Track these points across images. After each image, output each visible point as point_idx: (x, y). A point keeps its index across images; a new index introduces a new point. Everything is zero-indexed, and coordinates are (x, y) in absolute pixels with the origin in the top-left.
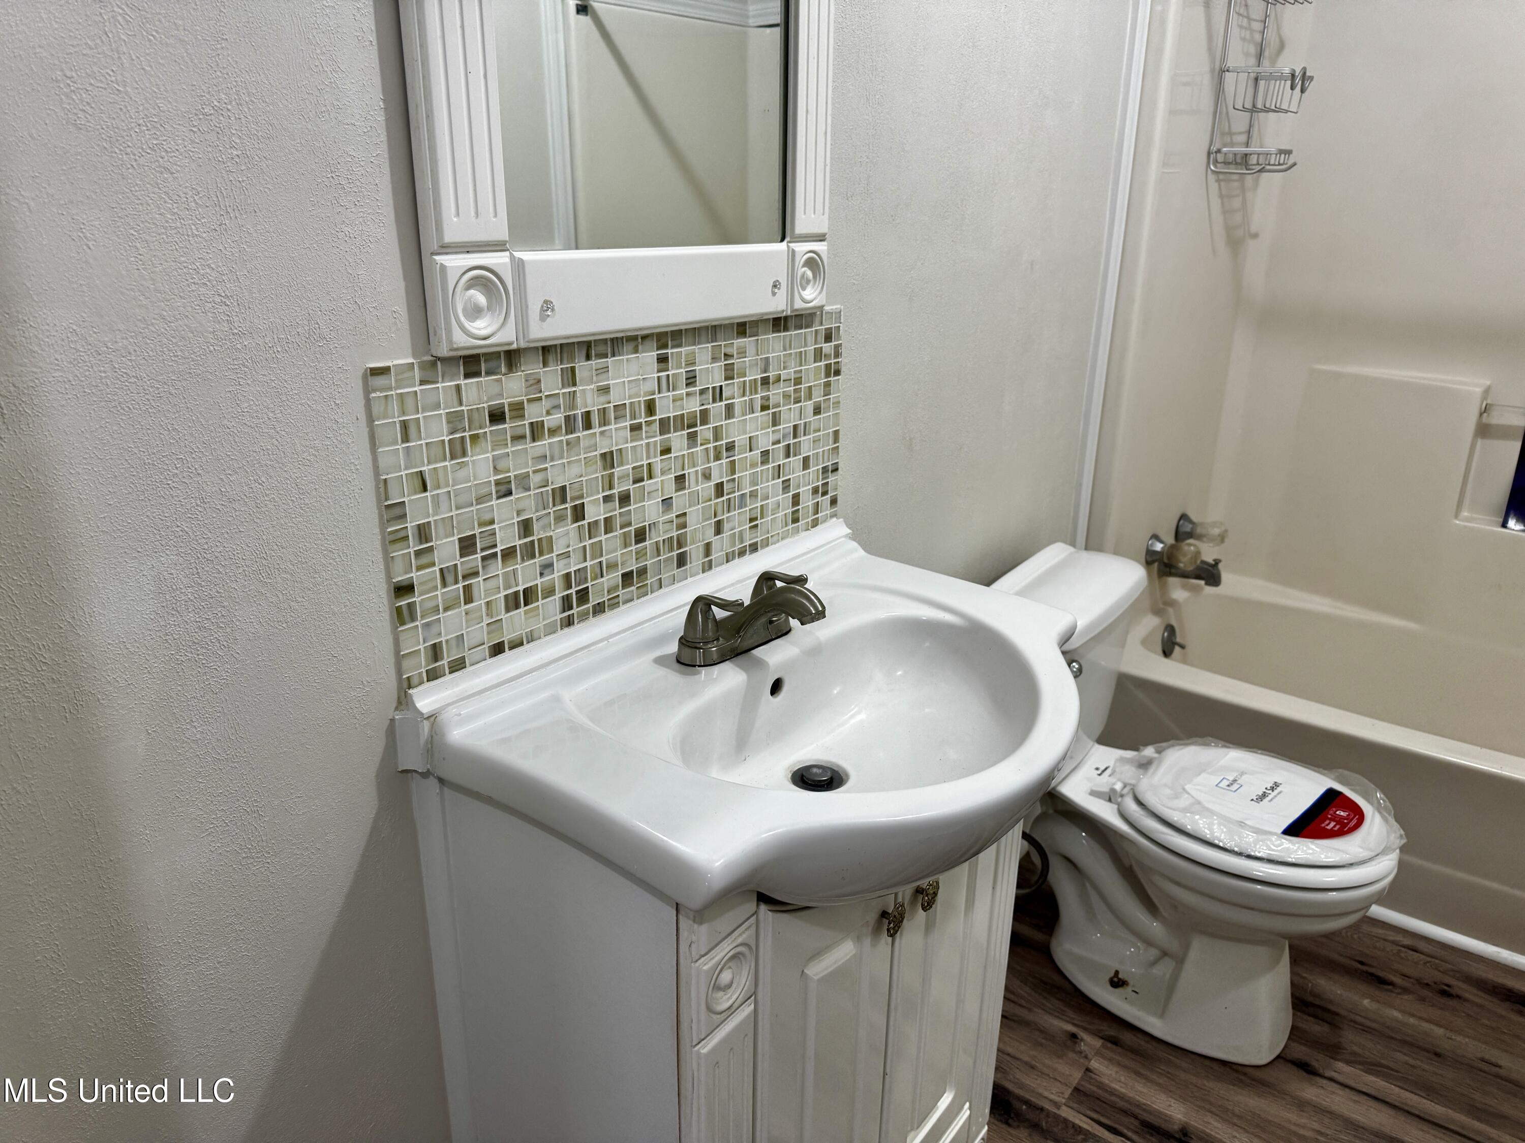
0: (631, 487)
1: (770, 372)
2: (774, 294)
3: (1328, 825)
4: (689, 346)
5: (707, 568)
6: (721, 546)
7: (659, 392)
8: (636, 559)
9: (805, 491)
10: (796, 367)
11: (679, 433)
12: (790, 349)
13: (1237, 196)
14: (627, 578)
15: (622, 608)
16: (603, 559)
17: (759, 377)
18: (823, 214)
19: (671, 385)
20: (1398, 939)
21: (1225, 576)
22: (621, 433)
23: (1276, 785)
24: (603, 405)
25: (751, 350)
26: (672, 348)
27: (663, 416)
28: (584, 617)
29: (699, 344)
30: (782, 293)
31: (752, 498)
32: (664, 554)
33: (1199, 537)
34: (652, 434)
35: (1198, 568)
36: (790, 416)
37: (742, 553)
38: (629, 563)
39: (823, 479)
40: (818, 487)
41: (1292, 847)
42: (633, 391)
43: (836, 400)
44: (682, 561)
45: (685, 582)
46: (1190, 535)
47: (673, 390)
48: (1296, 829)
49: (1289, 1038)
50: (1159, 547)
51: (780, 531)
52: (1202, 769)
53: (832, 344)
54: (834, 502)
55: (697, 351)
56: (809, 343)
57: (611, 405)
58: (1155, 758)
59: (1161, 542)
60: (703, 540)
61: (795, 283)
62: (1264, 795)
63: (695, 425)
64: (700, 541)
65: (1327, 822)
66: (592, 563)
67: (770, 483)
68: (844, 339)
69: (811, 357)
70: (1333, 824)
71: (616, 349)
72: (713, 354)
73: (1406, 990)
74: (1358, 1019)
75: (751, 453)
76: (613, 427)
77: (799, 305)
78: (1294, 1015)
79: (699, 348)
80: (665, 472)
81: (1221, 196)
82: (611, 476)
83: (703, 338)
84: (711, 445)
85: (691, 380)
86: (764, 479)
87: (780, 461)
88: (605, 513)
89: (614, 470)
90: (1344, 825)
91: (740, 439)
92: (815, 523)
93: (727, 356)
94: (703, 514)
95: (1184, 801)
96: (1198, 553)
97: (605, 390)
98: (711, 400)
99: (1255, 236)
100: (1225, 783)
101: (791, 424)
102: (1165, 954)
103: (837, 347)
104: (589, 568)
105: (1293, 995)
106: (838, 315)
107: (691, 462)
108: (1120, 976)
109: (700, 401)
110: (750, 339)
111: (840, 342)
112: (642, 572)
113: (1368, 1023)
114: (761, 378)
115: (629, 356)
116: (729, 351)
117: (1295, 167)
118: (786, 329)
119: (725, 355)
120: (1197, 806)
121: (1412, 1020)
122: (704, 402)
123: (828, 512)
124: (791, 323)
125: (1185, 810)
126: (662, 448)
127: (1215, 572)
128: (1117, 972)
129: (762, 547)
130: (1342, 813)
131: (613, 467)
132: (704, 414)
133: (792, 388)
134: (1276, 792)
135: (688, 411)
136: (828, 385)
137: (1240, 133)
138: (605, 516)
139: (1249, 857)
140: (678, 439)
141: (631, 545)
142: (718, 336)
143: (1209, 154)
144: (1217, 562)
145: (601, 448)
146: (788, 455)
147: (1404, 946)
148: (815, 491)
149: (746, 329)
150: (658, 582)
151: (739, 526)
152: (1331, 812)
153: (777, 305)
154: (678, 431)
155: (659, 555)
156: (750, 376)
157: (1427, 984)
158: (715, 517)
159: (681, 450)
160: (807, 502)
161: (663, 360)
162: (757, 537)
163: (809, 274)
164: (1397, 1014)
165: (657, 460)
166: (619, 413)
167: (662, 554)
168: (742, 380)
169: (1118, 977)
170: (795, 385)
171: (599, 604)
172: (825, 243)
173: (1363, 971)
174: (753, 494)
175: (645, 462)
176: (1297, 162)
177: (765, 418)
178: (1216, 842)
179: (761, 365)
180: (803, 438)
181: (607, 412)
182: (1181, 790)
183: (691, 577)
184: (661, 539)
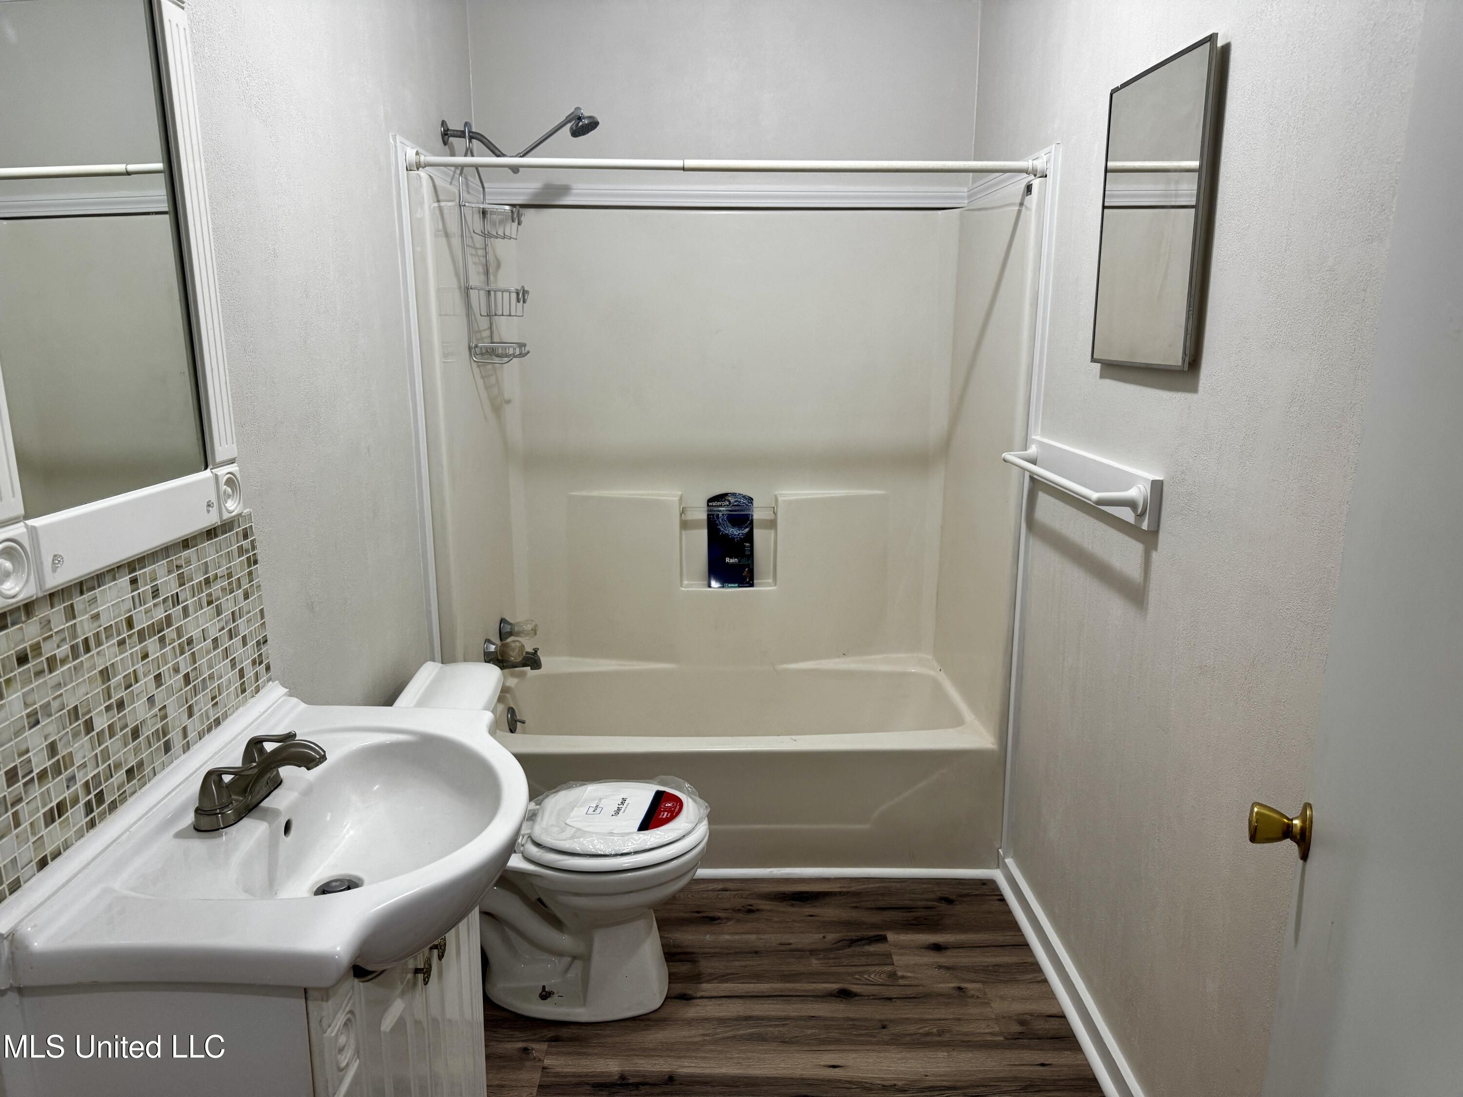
0: (123, 694)
1: (209, 573)
2: (208, 511)
3: (663, 815)
4: (151, 565)
5: (186, 748)
6: (194, 726)
7: (135, 609)
8: (135, 755)
9: (247, 663)
10: (227, 565)
11: (152, 639)
12: (221, 551)
13: (492, 375)
14: (130, 772)
15: (130, 800)
16: (111, 761)
17: (202, 578)
18: (233, 443)
19: (142, 602)
20: (714, 887)
21: (543, 660)
22: (112, 650)
23: (624, 800)
24: (96, 629)
25: (194, 558)
26: (139, 570)
27: (139, 628)
28: (102, 816)
29: (157, 562)
30: (214, 510)
31: (211, 680)
32: (154, 745)
33: (518, 634)
34: (133, 645)
35: (524, 658)
36: (228, 605)
37: (209, 729)
38: (130, 759)
39: (258, 651)
40: (255, 659)
41: (646, 837)
42: (117, 612)
43: (258, 585)
44: (167, 748)
45: (173, 765)
46: (511, 634)
47: (144, 605)
48: (646, 824)
49: (669, 983)
50: (492, 648)
51: (234, 703)
52: (573, 806)
53: (249, 540)
54: (268, 668)
55: (157, 568)
56: (233, 542)
57: (102, 628)
58: (538, 809)
59: (494, 644)
60: (181, 725)
61: (221, 498)
62: (619, 809)
63: (163, 630)
64: (179, 727)
65: (662, 813)
66: (103, 767)
67: (221, 665)
68: (257, 535)
69: (236, 554)
70: (666, 813)
71: (100, 581)
72: (168, 568)
73: (728, 919)
74: (706, 950)
75: (206, 642)
76: (105, 646)
77: (226, 516)
78: (668, 966)
79: (158, 566)
80: (146, 674)
81: (483, 377)
82: (109, 688)
83: (160, 557)
84: (176, 644)
85: (155, 593)
86: (217, 662)
87: (225, 644)
88: (107, 721)
89: (110, 683)
90: (672, 812)
91: (195, 633)
92: (257, 690)
93: (179, 567)
94: (177, 703)
95: (569, 832)
96: (523, 646)
97: (96, 617)
98: (171, 605)
99: (508, 402)
100: (592, 809)
101: (230, 612)
102: (574, 958)
103: (252, 542)
104: (101, 771)
105: (665, 953)
106: (249, 517)
107: (164, 662)
108: (547, 990)
109: (164, 609)
110: (192, 550)
111: (254, 537)
112: (141, 764)
113: (713, 951)
114: (204, 579)
115: (110, 585)
116: (179, 563)
117: (529, 354)
118: (216, 536)
119: (177, 566)
120: (580, 833)
121: (737, 937)
122: (167, 609)
123: (265, 678)
124: (219, 531)
125: (572, 837)
126: (142, 655)
127: (536, 658)
128: (544, 987)
129: (223, 720)
130: (669, 805)
131: (109, 680)
132: (168, 618)
133: (226, 582)
134: (625, 805)
135: (156, 619)
136: (250, 574)
137: (485, 330)
138: (108, 724)
139: (623, 855)
140: (152, 643)
141: (129, 744)
142: (170, 554)
143: (470, 348)
144: (536, 650)
145: (99, 666)
146: (231, 638)
147: (719, 891)
148: (254, 662)
149: (188, 543)
150: (153, 770)
151: (205, 707)
152: (662, 806)
153: (211, 519)
154: (152, 638)
155: (150, 747)
156: (196, 579)
157: (739, 910)
158: (187, 703)
159: (156, 653)
160: (250, 674)
161: (134, 581)
162: (218, 712)
163: (229, 490)
164: (727, 937)
165: (139, 666)
166: (109, 633)
167: (152, 745)
168: (191, 584)
169: (545, 991)
170: (228, 579)
171: (112, 802)
172: (235, 465)
173: (701, 917)
174: (211, 677)
175: (131, 670)
176: (530, 350)
177: (212, 611)
178: (600, 852)
179: (203, 568)
180: (240, 621)
181: (100, 634)
182: (565, 825)
183: (175, 760)
184: (150, 732)
